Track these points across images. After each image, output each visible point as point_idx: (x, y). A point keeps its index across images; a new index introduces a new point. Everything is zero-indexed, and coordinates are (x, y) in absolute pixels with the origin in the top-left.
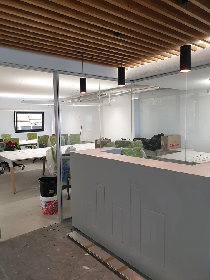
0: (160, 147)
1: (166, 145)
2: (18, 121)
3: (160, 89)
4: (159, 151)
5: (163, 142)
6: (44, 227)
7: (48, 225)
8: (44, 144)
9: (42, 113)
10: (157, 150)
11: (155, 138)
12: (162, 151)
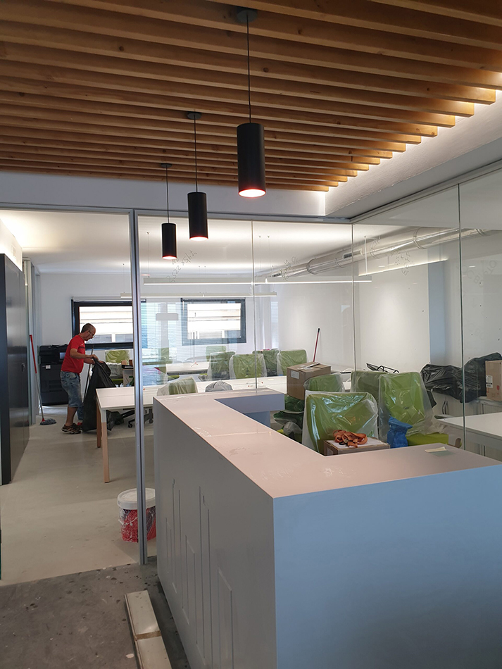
0: (483, 392)
1: (498, 387)
2: (189, 319)
3: (484, 234)
4: (482, 402)
5: (489, 379)
6: (99, 570)
7: (111, 566)
8: (223, 373)
9: (242, 301)
10: (478, 401)
11: (472, 367)
12: (489, 403)
